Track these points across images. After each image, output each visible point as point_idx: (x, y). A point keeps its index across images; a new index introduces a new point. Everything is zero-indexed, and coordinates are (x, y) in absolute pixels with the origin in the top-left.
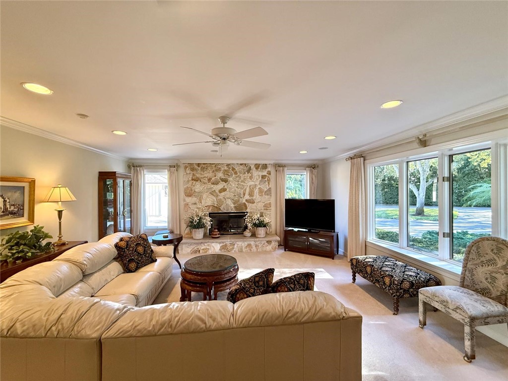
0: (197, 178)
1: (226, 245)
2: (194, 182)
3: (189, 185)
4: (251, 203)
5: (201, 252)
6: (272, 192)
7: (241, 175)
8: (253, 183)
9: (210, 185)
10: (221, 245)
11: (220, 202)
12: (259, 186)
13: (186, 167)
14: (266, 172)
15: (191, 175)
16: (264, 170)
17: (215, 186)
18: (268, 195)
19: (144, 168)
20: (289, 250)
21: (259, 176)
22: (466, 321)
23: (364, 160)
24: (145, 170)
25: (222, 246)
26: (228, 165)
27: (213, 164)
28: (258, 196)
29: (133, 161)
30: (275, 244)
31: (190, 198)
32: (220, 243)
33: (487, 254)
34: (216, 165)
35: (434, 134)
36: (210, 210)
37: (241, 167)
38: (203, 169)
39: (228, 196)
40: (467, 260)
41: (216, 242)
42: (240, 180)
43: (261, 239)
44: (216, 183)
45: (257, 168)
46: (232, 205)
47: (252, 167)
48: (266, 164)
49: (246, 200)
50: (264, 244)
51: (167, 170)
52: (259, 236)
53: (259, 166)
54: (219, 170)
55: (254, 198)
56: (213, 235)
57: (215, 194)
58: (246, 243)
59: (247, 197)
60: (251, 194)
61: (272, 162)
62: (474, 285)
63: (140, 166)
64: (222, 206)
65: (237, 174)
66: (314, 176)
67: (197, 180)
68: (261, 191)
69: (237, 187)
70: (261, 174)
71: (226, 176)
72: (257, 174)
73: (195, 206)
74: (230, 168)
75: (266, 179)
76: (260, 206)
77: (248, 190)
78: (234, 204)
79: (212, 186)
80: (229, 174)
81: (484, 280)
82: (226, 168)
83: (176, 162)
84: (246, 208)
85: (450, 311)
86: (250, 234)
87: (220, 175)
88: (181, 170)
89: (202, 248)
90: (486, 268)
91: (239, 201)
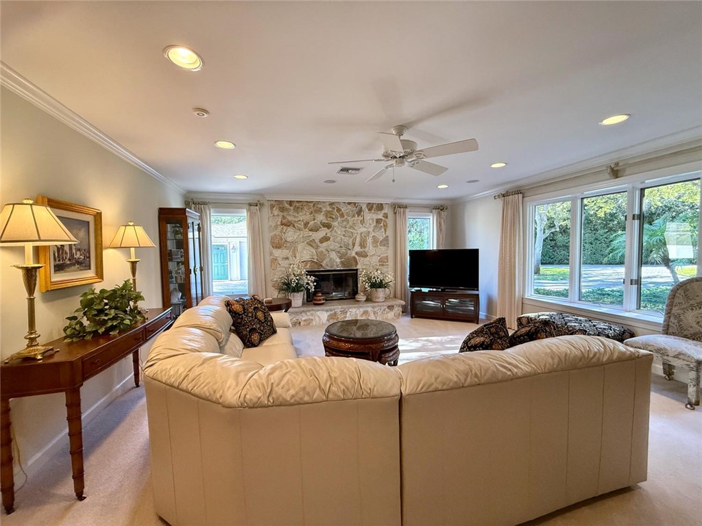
0: (289, 222)
1: (335, 313)
2: (285, 228)
3: (277, 232)
4: (362, 256)
5: (302, 324)
6: (390, 242)
7: (349, 218)
8: (365, 229)
9: (307, 233)
10: (329, 313)
11: (322, 256)
12: (373, 234)
13: (272, 207)
14: (382, 214)
15: (281, 217)
16: (379, 212)
17: (314, 233)
18: (384, 245)
19: (210, 206)
20: (417, 317)
21: (373, 219)
22: (692, 366)
23: (523, 197)
24: (212, 210)
25: (330, 315)
26: (331, 204)
27: (311, 202)
28: (371, 247)
29: (192, 196)
30: (398, 310)
31: (280, 251)
32: (327, 311)
33: (698, 296)
34: (315, 204)
35: (630, 162)
36: (308, 266)
37: (349, 207)
38: (297, 209)
39: (332, 247)
40: (672, 306)
41: (323, 310)
42: (348, 226)
43: (380, 304)
44: (315, 229)
45: (370, 210)
46: (338, 260)
47: (364, 207)
48: (381, 204)
49: (357, 253)
50: (384, 310)
51: (245, 211)
52: (378, 300)
53: (372, 207)
54: (319, 211)
55: (367, 250)
56: (316, 300)
57: (314, 245)
58: (362, 310)
59: (357, 248)
60: (363, 245)
61: (390, 201)
62: (683, 331)
63: (205, 203)
64: (325, 262)
65: (344, 216)
66: (442, 221)
67: (287, 224)
68: (375, 240)
69: (344, 235)
70: (375, 217)
71: (329, 219)
72: (370, 217)
73: (287, 261)
74: (334, 209)
75: (382, 225)
76: (375, 260)
77: (358, 240)
78: (340, 258)
79: (311, 233)
80: (334, 217)
81: (694, 325)
82: (329, 209)
83: (258, 198)
84: (357, 264)
85: (669, 358)
86: (364, 298)
87: (321, 218)
88: (266, 210)
89: (303, 319)
90: (697, 312)
91: (347, 253)
